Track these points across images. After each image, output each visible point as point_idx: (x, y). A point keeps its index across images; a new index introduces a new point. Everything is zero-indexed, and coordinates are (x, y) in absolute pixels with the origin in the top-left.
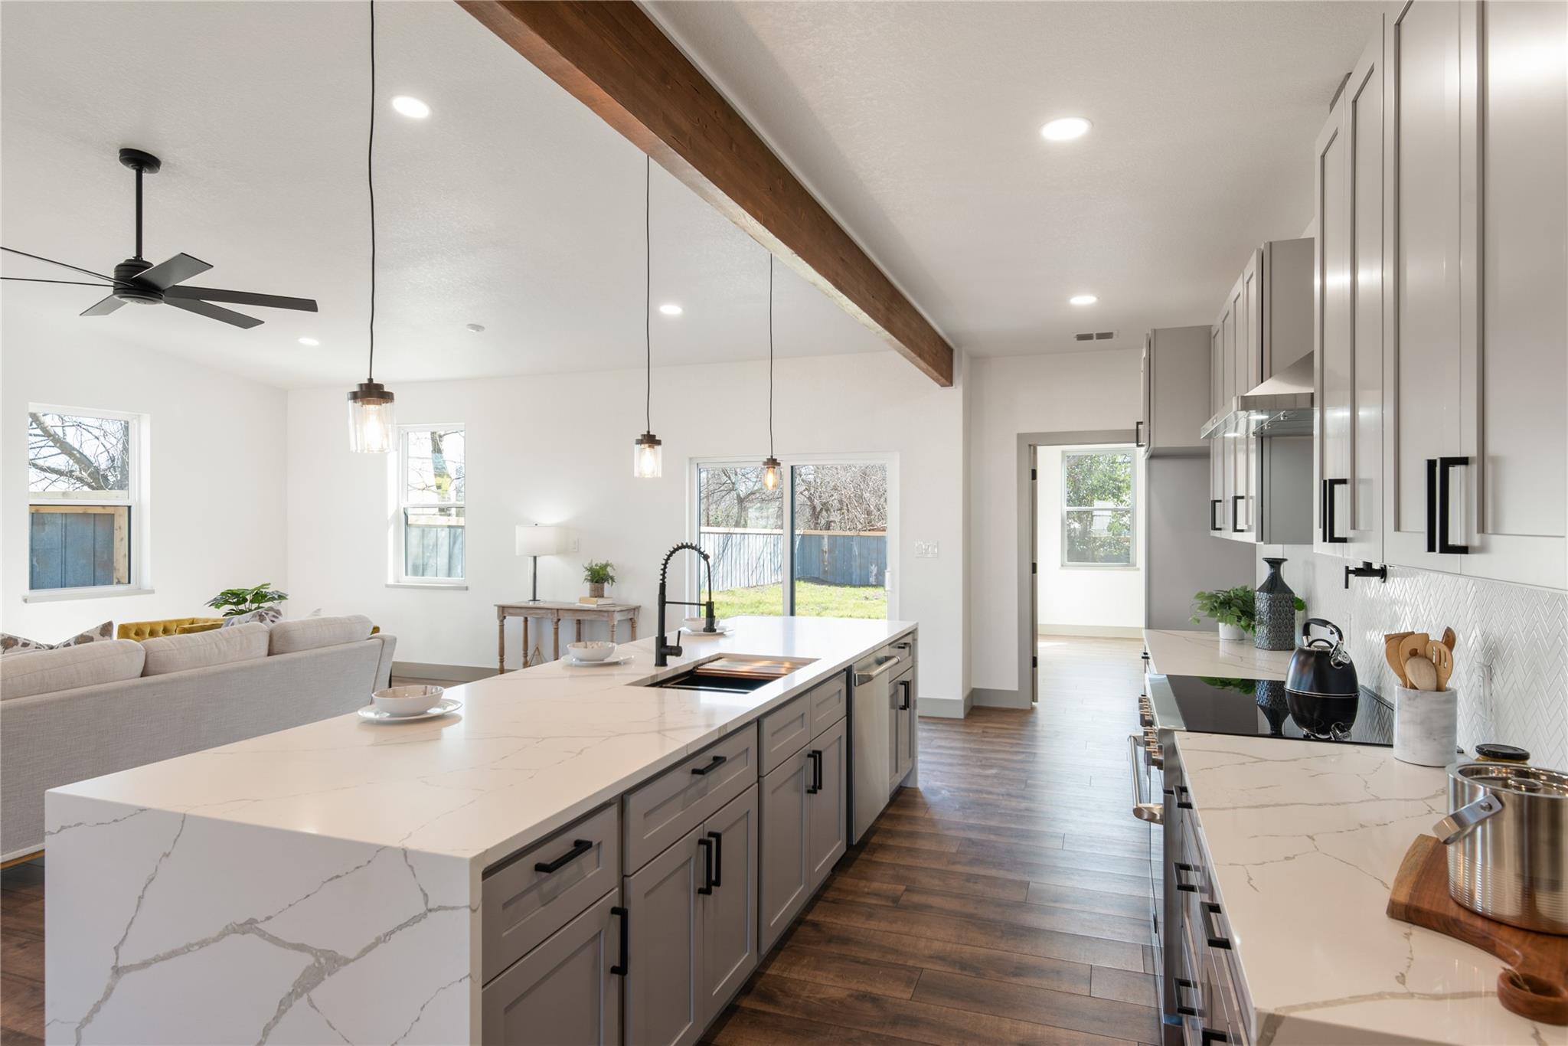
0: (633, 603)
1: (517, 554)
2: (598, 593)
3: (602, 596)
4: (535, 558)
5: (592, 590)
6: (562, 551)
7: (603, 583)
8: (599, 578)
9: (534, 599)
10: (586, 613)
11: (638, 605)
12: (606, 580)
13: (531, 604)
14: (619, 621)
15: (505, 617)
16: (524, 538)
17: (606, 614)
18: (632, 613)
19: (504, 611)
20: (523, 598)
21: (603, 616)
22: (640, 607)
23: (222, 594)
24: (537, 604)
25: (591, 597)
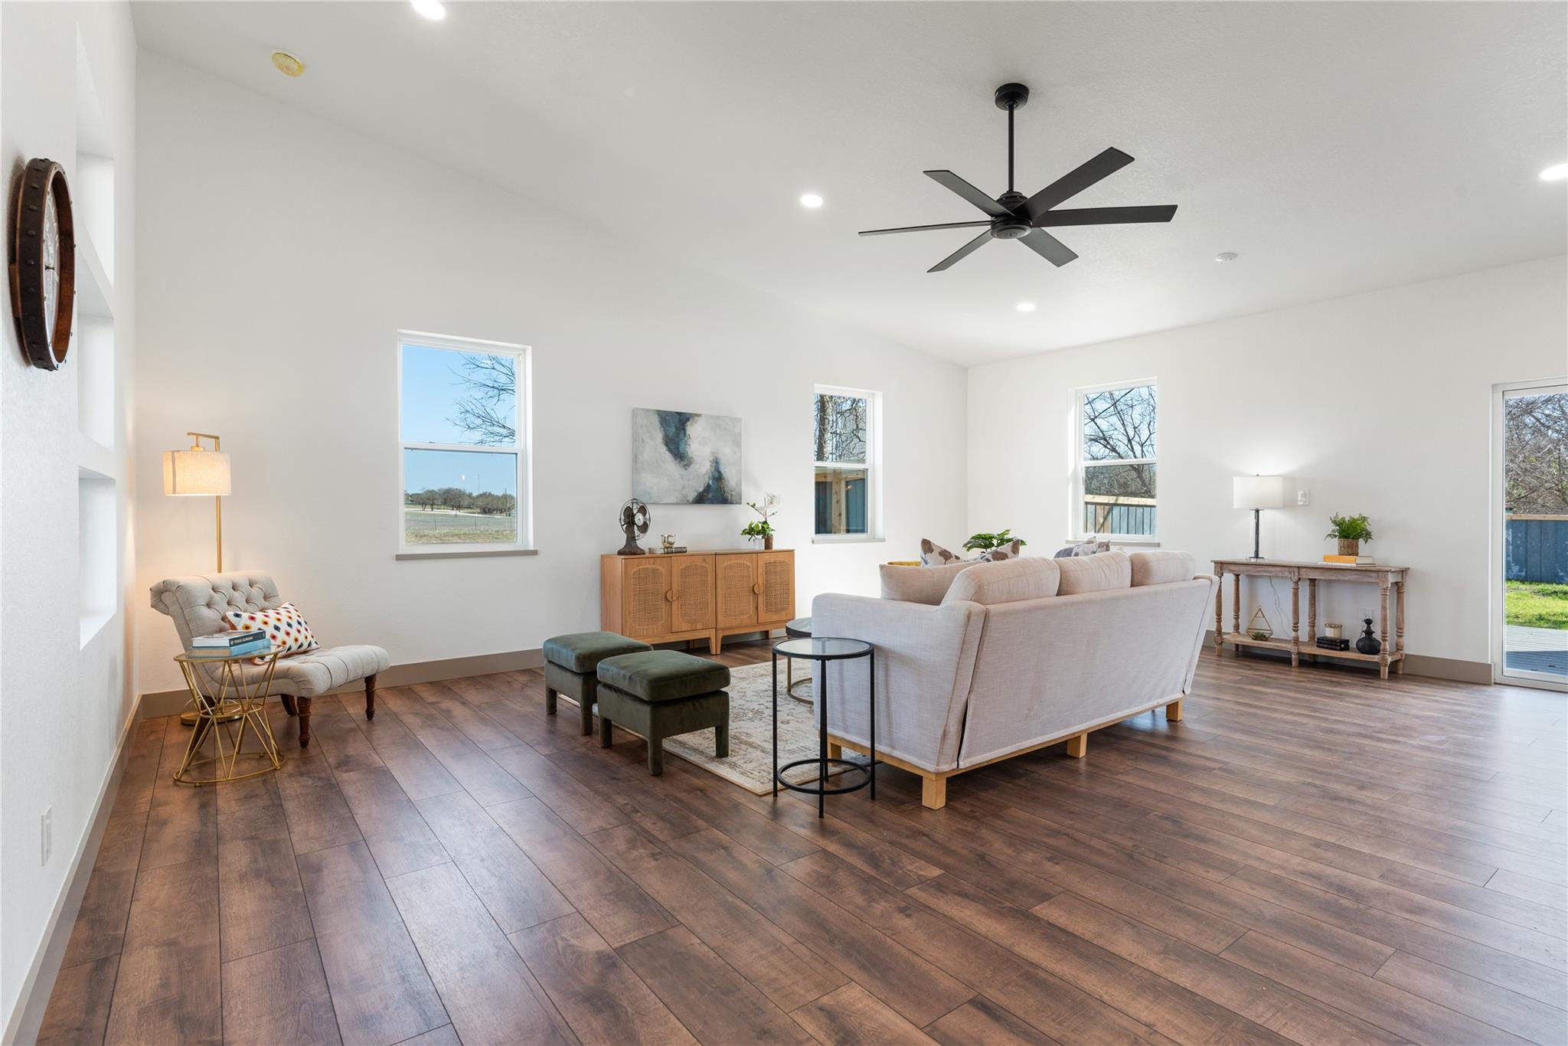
0: (1403, 565)
1: (1236, 506)
2: (1351, 550)
3: (1356, 554)
4: (1257, 511)
5: (1341, 547)
6: (1288, 505)
7: (1358, 539)
8: (1351, 533)
9: (1257, 556)
10: (1342, 572)
11: (1407, 566)
12: (1359, 536)
13: (1253, 560)
14: (1392, 583)
15: (1222, 574)
16: (1242, 492)
17: (1374, 575)
18: (1400, 575)
19: (1221, 567)
20: (1245, 554)
21: (1371, 577)
22: (1409, 569)
23: (973, 538)
24: (1260, 561)
25: (1341, 554)
